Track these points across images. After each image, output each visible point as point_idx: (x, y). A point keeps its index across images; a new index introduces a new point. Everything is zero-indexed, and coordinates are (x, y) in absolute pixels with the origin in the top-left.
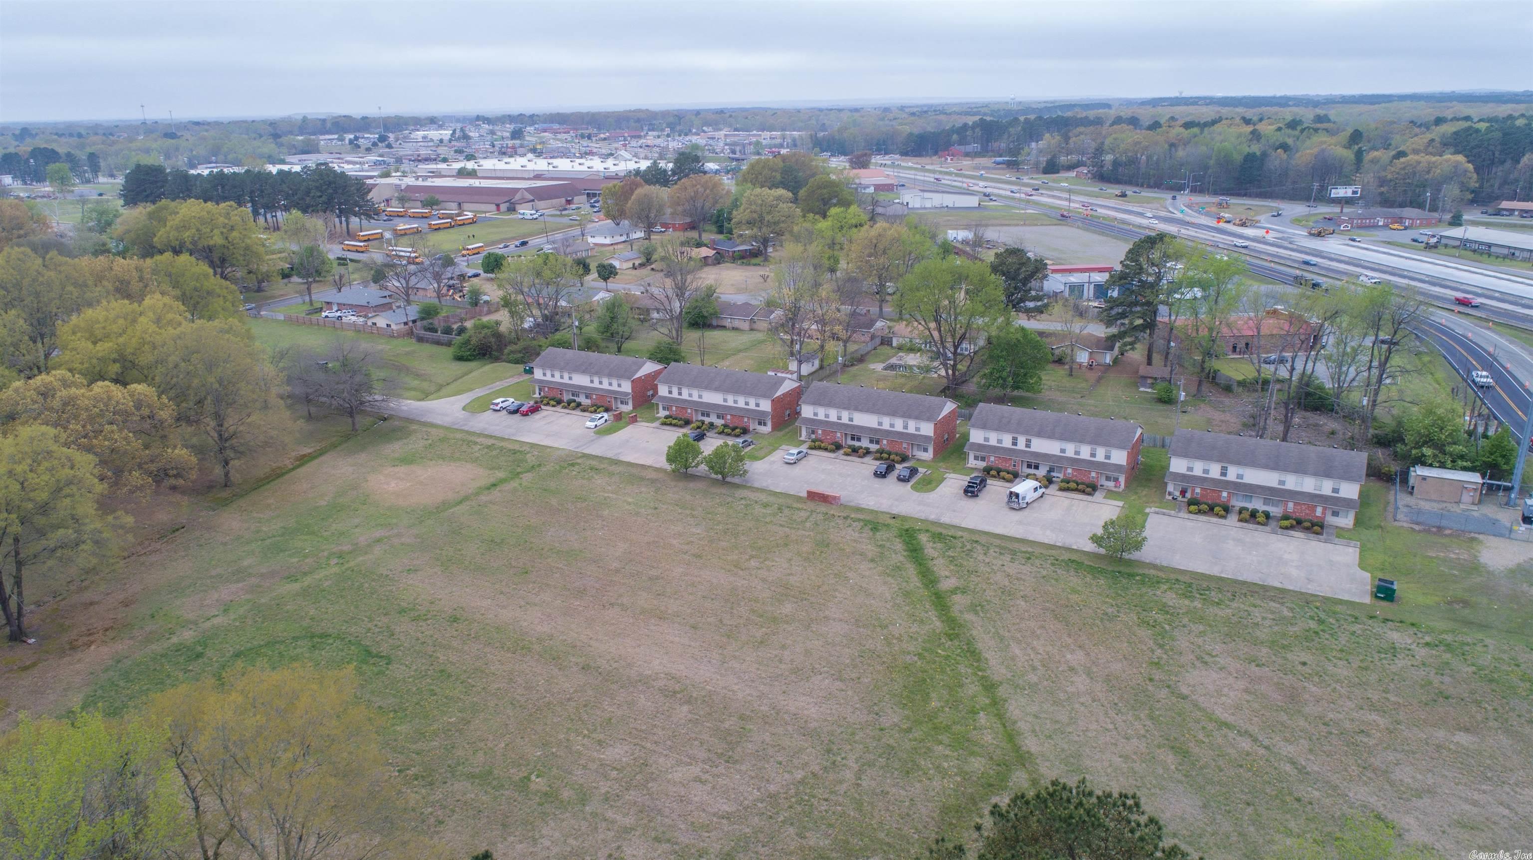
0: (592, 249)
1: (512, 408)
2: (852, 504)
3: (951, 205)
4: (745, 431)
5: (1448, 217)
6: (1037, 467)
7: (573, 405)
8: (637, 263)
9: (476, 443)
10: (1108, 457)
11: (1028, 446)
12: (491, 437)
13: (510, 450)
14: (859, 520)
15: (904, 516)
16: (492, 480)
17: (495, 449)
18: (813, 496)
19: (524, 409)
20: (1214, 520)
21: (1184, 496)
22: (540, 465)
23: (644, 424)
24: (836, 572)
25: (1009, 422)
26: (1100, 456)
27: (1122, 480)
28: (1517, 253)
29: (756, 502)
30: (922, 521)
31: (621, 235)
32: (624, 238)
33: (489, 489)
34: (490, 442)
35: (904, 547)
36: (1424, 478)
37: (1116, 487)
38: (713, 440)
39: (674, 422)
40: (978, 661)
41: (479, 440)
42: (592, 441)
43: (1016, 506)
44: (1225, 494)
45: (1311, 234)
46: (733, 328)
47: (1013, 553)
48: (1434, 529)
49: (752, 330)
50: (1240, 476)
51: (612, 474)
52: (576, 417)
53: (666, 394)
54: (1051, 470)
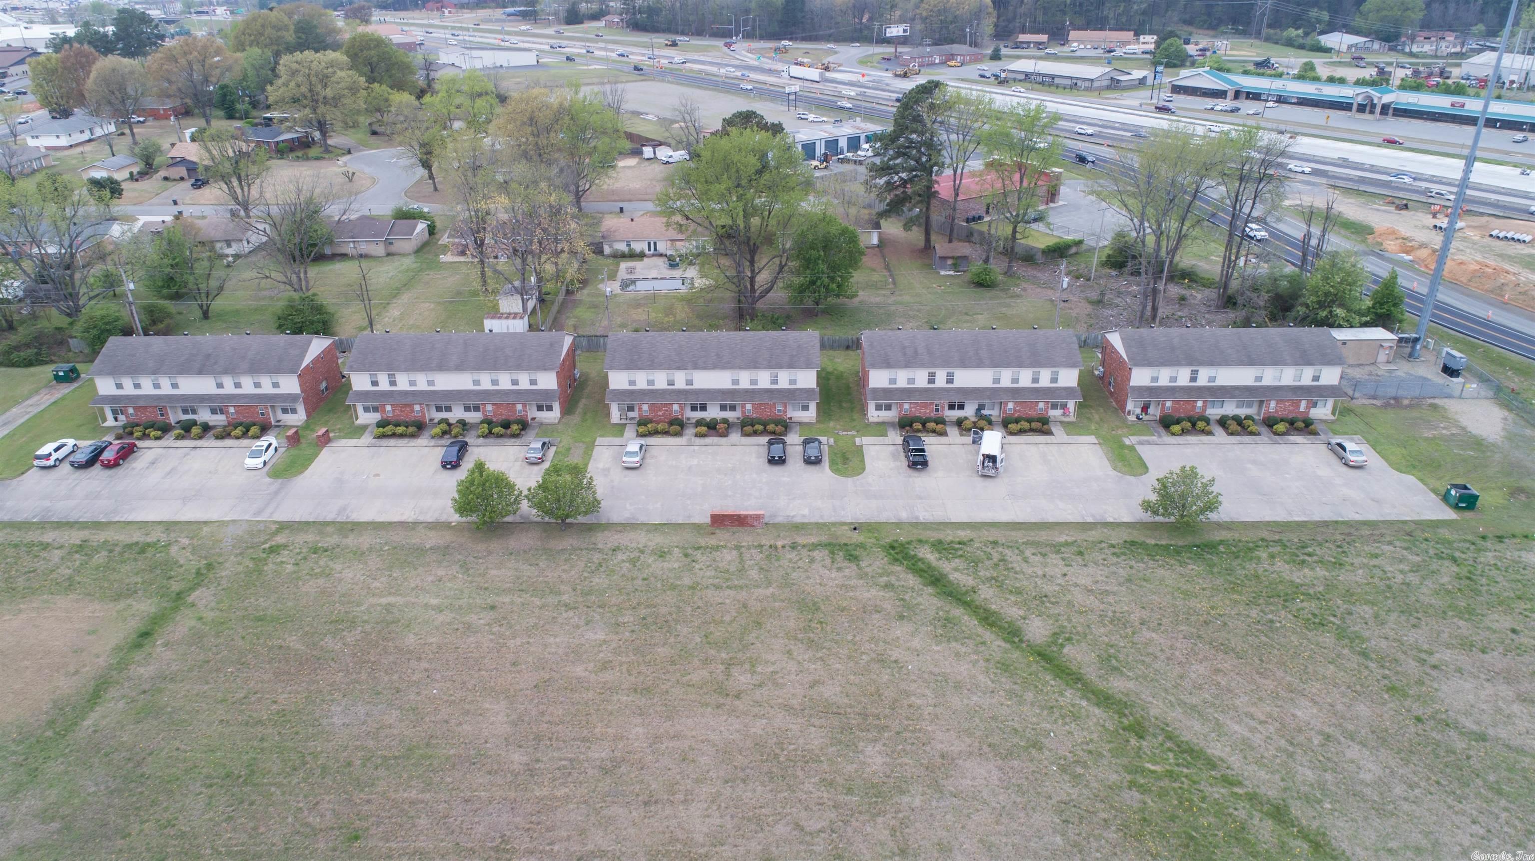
0: (45, 156)
1: (81, 457)
2: (779, 519)
3: (506, 64)
4: (524, 425)
5: (989, 51)
6: (961, 407)
7: (195, 430)
8: (135, 170)
9: (45, 546)
10: (1054, 380)
11: (950, 381)
12: (71, 525)
13: (129, 546)
14: (814, 547)
15: (869, 524)
16: (134, 625)
17: (96, 550)
18: (719, 521)
19: (108, 455)
20: (1205, 438)
21: (1146, 414)
22: (210, 567)
23: (344, 442)
24: (874, 656)
25: (916, 352)
26: (1045, 381)
27: (1071, 405)
28: (1079, 83)
29: (642, 552)
30: (899, 525)
31: (82, 132)
32: (86, 136)
33: (138, 646)
34: (75, 537)
35: (919, 580)
36: (1344, 343)
37: (1064, 414)
38: (481, 450)
39: (400, 430)
40: (1214, 766)
41: (49, 537)
42: (277, 493)
43: (992, 472)
44: (1200, 404)
45: (896, 75)
46: (361, 256)
47: (1057, 548)
48: (1392, 402)
49: (388, 255)
50: (1212, 379)
51: (359, 555)
52: (214, 452)
53: (369, 387)
54: (981, 407)
